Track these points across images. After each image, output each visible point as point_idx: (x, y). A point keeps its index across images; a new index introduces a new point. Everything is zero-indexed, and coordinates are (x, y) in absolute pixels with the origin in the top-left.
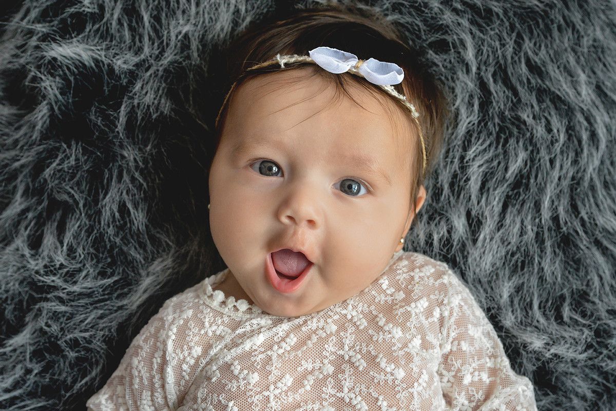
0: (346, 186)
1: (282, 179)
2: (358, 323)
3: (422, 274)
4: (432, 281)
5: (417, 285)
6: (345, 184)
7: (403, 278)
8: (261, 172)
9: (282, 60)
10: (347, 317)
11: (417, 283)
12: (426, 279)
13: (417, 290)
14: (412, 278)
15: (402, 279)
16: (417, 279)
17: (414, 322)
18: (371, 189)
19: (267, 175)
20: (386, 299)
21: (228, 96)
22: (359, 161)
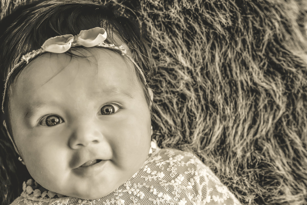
0: (105, 111)
1: (64, 124)
2: (138, 195)
3: (175, 161)
4: (183, 163)
5: (173, 168)
6: (103, 110)
7: (161, 164)
8: (48, 125)
9: (26, 58)
10: (129, 193)
11: (173, 166)
12: (179, 163)
13: (174, 171)
14: (169, 164)
15: (160, 166)
16: (172, 164)
17: (177, 191)
18: (121, 105)
19: (53, 125)
20: (152, 178)
21: (4, 94)
22: (109, 91)
